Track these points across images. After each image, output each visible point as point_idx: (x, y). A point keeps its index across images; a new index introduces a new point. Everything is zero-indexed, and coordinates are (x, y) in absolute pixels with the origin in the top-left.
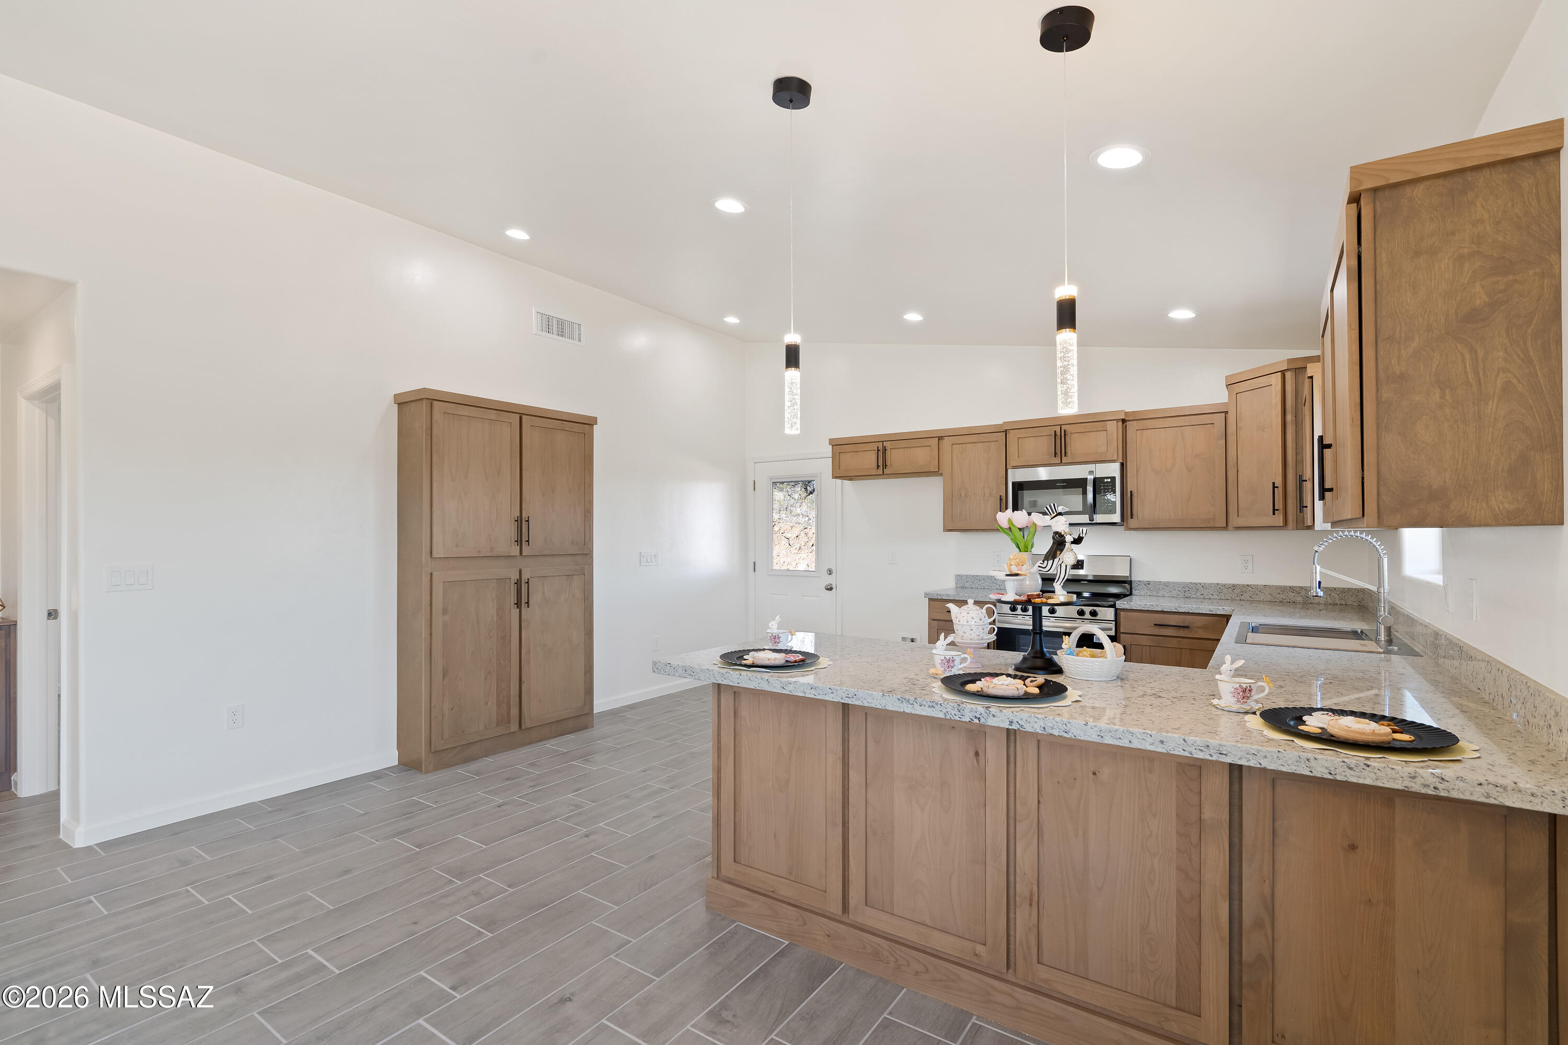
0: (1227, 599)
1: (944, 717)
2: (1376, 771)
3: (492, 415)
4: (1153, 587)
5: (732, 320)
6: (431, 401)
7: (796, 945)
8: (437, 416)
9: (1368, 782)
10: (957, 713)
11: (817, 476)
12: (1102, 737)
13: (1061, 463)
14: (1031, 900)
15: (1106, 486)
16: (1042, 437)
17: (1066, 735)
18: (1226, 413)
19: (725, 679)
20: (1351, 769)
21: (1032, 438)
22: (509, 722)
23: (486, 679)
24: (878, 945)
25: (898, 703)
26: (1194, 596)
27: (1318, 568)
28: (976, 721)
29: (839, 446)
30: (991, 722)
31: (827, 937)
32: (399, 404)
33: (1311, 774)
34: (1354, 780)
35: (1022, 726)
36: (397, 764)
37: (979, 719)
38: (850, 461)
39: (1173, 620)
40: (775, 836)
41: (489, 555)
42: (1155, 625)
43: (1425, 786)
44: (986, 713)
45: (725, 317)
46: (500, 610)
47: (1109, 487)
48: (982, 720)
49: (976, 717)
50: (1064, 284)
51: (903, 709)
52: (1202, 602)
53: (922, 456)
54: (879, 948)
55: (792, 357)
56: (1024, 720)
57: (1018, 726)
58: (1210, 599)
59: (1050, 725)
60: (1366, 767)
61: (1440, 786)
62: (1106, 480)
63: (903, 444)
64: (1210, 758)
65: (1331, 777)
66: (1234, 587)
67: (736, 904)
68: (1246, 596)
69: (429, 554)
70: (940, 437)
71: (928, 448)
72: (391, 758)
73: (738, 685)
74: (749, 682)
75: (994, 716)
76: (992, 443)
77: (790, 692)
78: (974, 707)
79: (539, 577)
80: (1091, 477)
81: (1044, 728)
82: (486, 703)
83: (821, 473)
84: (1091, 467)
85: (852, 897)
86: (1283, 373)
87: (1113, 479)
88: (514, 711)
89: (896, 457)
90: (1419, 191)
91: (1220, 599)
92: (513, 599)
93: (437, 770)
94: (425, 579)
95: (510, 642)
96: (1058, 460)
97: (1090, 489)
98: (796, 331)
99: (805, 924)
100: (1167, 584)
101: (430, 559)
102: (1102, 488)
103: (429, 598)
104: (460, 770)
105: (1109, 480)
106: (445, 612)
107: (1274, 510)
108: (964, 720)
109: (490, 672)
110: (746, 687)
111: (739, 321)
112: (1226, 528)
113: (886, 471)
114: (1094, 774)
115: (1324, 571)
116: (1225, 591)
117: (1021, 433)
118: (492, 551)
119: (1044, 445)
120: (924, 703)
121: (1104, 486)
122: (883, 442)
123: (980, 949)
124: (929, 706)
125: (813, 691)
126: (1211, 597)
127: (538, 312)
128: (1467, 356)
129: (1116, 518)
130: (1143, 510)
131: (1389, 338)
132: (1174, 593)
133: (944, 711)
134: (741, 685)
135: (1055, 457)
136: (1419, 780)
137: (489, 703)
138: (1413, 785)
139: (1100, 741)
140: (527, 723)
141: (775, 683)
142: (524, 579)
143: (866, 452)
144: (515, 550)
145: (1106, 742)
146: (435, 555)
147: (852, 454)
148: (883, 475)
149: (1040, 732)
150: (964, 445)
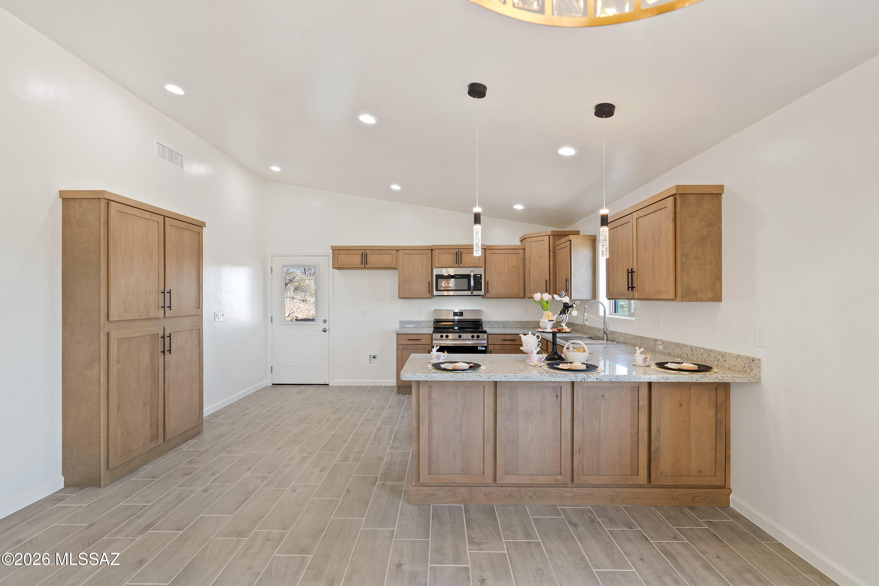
0: (519, 327)
1: (569, 381)
2: (708, 377)
3: (148, 215)
4: (492, 324)
5: (276, 169)
6: (107, 201)
7: (468, 505)
8: (113, 212)
9: (706, 381)
10: (575, 378)
11: (316, 266)
12: (630, 379)
13: (459, 267)
14: (580, 451)
15: (478, 278)
16: (450, 254)
17: (618, 381)
18: (524, 249)
19: (453, 378)
20: (702, 378)
21: (445, 254)
22: (158, 438)
23: (143, 409)
24: (512, 490)
25: (549, 378)
26: (507, 327)
27: (586, 314)
28: (583, 380)
29: (336, 250)
30: (589, 380)
31: (484, 495)
32: (63, 199)
33: (692, 382)
34: (703, 381)
35: (601, 380)
36: (63, 487)
37: (584, 379)
38: (343, 259)
39: (509, 337)
40: (453, 455)
41: (146, 317)
42: (503, 340)
43: (720, 380)
44: (587, 376)
45: (271, 166)
46: (152, 356)
47: (479, 279)
48: (586, 380)
49: (583, 379)
50: (604, 209)
51: (551, 380)
52: (510, 329)
53: (387, 259)
54: (512, 492)
55: (477, 219)
56: (602, 377)
57: (600, 380)
58: (513, 328)
59: (612, 378)
60: (706, 377)
61: (723, 379)
62: (478, 276)
63: (377, 252)
64: (664, 381)
65: (697, 381)
66: (521, 322)
67: (430, 495)
68: (525, 326)
69: (106, 318)
70: (397, 250)
71: (391, 255)
72: (59, 482)
73: (462, 380)
74: (468, 378)
75: (590, 377)
76: (424, 255)
77: (493, 379)
78: (582, 375)
79: (174, 332)
80: (472, 274)
81: (610, 379)
82: (144, 427)
83: (319, 265)
84: (472, 269)
85: (498, 473)
86: (549, 236)
87: (481, 275)
88: (161, 429)
89: (372, 259)
90: (691, 197)
91: (516, 328)
92: (161, 349)
93: (113, 482)
94: (103, 338)
95: (158, 380)
96: (457, 265)
97: (472, 279)
98: (479, 206)
99: (472, 493)
100: (496, 322)
101: (107, 321)
102: (476, 279)
103: (106, 352)
104: (134, 478)
105: (479, 276)
106: (118, 361)
107: (546, 291)
108: (578, 381)
109: (146, 404)
110: (467, 380)
111: (280, 170)
112: (524, 297)
113: (367, 266)
114: (603, 396)
115: (588, 315)
116: (518, 324)
117: (440, 251)
118: (148, 315)
119: (450, 258)
120: (561, 376)
121: (477, 278)
122: (365, 250)
123: (559, 477)
124: (563, 377)
125: (506, 378)
126: (513, 327)
127: (157, 142)
128: (702, 250)
129: (482, 292)
130: (493, 290)
131: (683, 242)
132: (499, 326)
133: (570, 378)
134: (463, 380)
135: (456, 264)
136: (718, 379)
137: (146, 426)
138: (716, 380)
139: (630, 381)
140: (169, 436)
141: (484, 376)
142: (167, 334)
143: (354, 255)
144: (161, 313)
145: (632, 381)
146: (112, 318)
147: (346, 255)
148: (365, 268)
149: (608, 381)
150: (410, 255)
